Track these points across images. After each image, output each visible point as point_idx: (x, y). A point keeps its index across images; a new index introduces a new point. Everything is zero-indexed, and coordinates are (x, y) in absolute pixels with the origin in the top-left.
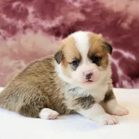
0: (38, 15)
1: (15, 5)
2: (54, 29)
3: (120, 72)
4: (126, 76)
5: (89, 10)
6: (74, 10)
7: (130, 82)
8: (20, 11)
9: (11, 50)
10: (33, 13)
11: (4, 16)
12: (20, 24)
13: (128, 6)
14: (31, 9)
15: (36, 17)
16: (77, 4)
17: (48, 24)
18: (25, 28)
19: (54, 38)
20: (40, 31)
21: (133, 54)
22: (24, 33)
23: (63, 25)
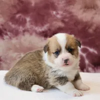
0: (33, 23)
1: (18, 16)
2: (43, 32)
3: (87, 62)
4: (91, 64)
5: (66, 20)
6: (57, 20)
7: (93, 68)
8: (21, 20)
9: (15, 46)
10: (30, 21)
11: (10, 23)
12: (21, 29)
13: (93, 18)
14: (28, 19)
15: (32, 24)
16: (59, 16)
17: (40, 29)
18: (24, 31)
19: (43, 38)
20: (34, 34)
21: (96, 50)
22: (24, 35)
23: (49, 30)
